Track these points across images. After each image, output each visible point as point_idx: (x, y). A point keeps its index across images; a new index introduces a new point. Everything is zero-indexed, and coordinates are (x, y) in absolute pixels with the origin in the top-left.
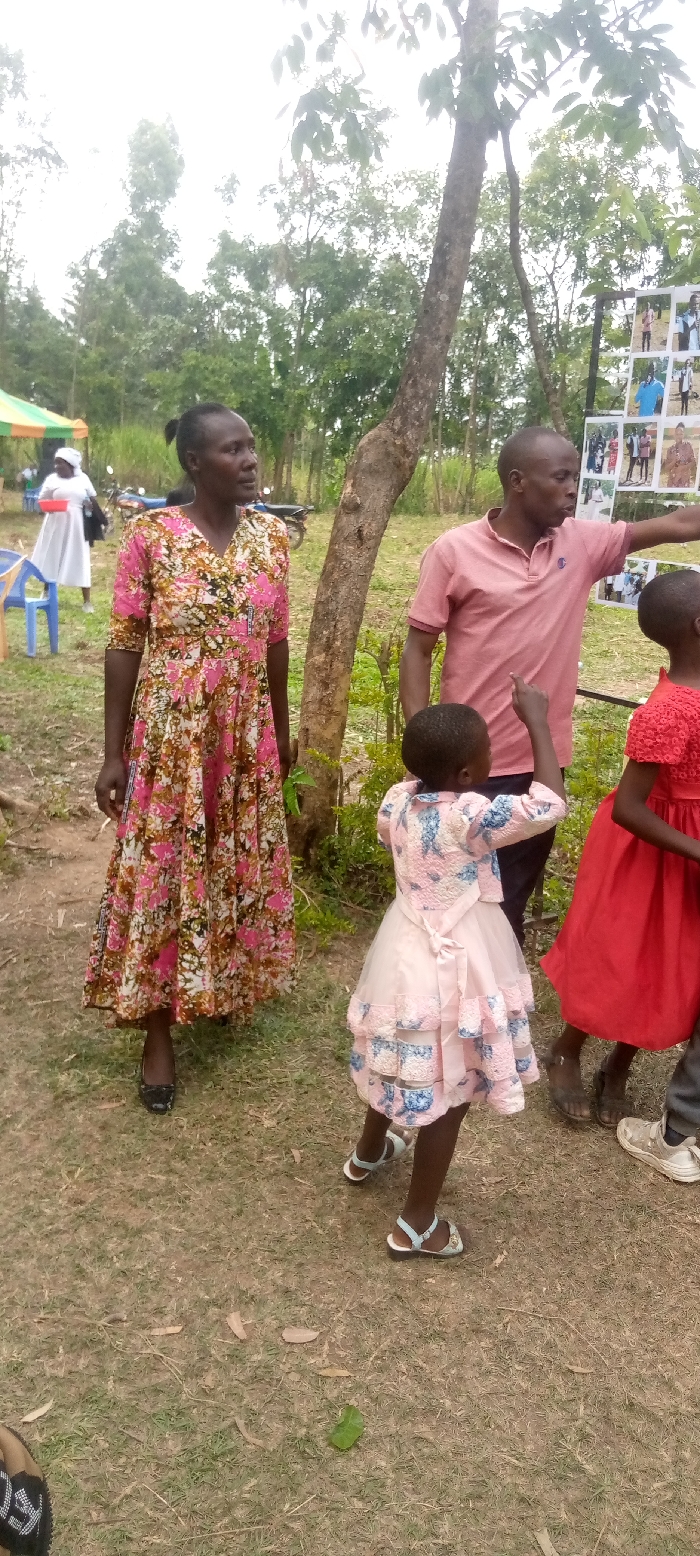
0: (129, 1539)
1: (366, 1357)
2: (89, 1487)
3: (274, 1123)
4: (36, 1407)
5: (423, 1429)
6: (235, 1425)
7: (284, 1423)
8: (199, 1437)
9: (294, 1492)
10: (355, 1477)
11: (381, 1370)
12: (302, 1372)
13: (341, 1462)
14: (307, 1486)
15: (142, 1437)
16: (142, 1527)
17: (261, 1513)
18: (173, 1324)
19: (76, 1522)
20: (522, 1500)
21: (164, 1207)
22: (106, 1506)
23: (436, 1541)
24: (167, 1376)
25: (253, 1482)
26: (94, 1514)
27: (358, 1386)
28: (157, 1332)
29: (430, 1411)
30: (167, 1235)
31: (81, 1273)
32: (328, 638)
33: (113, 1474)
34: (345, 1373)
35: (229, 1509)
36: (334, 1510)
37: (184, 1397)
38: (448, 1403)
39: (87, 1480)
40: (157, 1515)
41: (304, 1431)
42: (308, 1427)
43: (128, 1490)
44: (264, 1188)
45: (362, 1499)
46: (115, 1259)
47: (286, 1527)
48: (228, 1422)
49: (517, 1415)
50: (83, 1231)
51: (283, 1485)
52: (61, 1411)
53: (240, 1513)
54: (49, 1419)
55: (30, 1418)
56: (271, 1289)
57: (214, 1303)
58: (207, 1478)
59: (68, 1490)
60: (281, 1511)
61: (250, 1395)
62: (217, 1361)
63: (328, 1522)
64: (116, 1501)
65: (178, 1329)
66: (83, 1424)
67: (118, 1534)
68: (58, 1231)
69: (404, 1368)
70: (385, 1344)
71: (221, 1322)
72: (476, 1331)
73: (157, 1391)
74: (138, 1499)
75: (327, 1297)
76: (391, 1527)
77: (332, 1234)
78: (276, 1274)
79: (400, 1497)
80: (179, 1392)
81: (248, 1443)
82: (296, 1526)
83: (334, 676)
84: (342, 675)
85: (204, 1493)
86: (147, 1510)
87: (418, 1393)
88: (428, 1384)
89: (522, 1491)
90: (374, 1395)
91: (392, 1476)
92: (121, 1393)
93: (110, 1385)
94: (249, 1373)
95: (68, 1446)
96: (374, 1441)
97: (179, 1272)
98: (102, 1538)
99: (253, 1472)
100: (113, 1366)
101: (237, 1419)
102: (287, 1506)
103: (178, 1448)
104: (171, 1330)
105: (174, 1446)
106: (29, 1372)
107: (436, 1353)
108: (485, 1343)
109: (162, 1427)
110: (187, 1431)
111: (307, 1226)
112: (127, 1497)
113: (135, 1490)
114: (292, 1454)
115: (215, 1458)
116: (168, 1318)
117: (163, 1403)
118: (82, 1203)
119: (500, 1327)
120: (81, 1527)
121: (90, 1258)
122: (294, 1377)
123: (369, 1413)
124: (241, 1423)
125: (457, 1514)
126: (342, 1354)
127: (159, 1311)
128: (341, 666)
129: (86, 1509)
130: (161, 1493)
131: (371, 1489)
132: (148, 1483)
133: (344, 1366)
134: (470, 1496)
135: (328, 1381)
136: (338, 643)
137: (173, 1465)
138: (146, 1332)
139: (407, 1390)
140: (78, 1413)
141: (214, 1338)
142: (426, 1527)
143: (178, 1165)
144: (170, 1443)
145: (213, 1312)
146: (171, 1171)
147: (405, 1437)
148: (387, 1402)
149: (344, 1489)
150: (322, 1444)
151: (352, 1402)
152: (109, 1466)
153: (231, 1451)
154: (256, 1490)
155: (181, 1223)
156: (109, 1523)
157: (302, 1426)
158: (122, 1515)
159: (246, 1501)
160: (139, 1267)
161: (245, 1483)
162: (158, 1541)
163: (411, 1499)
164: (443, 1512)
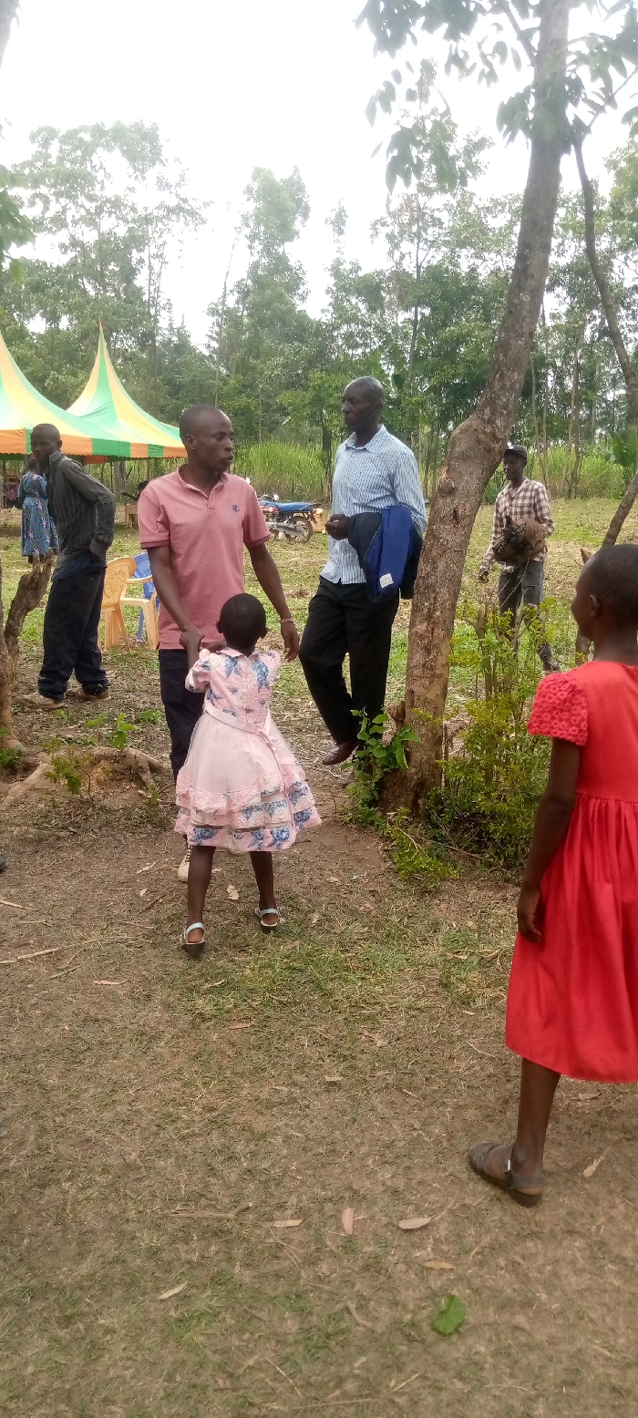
0: (251, 1405)
1: (467, 1252)
2: (217, 1358)
3: (386, 1042)
4: (172, 1287)
5: (520, 1320)
6: (347, 1309)
7: (391, 1308)
8: (315, 1319)
9: (400, 1370)
10: (457, 1360)
11: (481, 1264)
12: (408, 1264)
13: (443, 1346)
14: (411, 1367)
15: (263, 1315)
16: (261, 1394)
17: (370, 1387)
18: (292, 1217)
19: (205, 1388)
20: (614, 1389)
21: (286, 1114)
22: (231, 1375)
24: (286, 1264)
25: (363, 1359)
26: (220, 1382)
27: (460, 1278)
28: (278, 1224)
29: (527, 1303)
30: (287, 1139)
31: (212, 1170)
32: (429, 609)
33: (238, 1348)
34: (447, 1266)
35: (340, 1382)
36: (437, 1388)
37: (302, 1282)
38: (544, 1296)
39: (215, 1352)
40: (277, 1385)
41: (409, 1317)
42: (413, 1312)
43: (251, 1362)
44: (376, 1100)
45: (462, 1379)
46: (243, 1159)
47: (392, 1401)
48: (339, 1306)
49: (609, 1310)
50: (215, 1134)
51: (390, 1363)
52: (194, 1291)
53: (350, 1386)
54: (183, 1298)
55: (165, 1296)
56: (381, 1188)
57: (330, 1200)
58: (321, 1354)
59: (198, 1359)
60: (388, 1387)
61: (361, 1283)
62: (332, 1251)
63: (430, 1399)
64: (240, 1371)
65: (297, 1222)
66: (212, 1303)
67: (241, 1400)
68: (194, 1135)
69: (502, 1262)
70: (486, 1240)
71: (337, 1218)
72: (570, 1232)
73: (278, 1276)
74: (258, 1369)
75: (432, 1197)
76: (489, 1407)
77: (438, 1142)
78: (386, 1175)
79: (498, 1380)
80: (298, 1278)
81: (358, 1324)
82: (402, 1401)
83: (435, 643)
84: (443, 641)
85: (318, 1367)
86: (267, 1380)
87: (516, 1286)
88: (526, 1279)
89: (614, 1381)
90: (474, 1287)
91: (490, 1360)
92: (247, 1276)
93: (237, 1270)
94: (360, 1263)
95: (199, 1321)
96: (475, 1328)
97: (298, 1171)
98: (227, 1403)
99: (362, 1351)
100: (239, 1252)
101: (349, 1303)
102: (393, 1383)
103: (296, 1327)
104: (291, 1223)
105: (292, 1325)
106: (165, 1256)
107: (533, 1250)
108: (579, 1243)
109: (282, 1308)
110: (303, 1313)
111: (415, 1134)
112: (249, 1367)
113: (257, 1362)
114: (397, 1338)
115: (328, 1336)
116: (289, 1212)
117: (283, 1286)
118: (213, 1109)
119: (594, 1229)
120: (210, 1393)
121: (221, 1158)
122: (402, 1267)
123: (470, 1302)
124: (352, 1306)
125: (551, 1399)
126: (445, 1248)
127: (281, 1206)
128: (442, 633)
129: (213, 1376)
130: (280, 1366)
131: (471, 1370)
132: (269, 1357)
133: (447, 1259)
134: (564, 1383)
135: (433, 1273)
136: (438, 613)
137: (291, 1339)
138: (269, 1224)
139: (506, 1283)
140: (209, 1293)
141: (329, 1231)
142: (522, 1409)
143: (300, 1078)
144: (289, 1322)
145: (329, 1207)
146: (295, 1084)
147: (503, 1326)
148: (487, 1293)
149: (445, 1369)
150: (426, 1328)
151: (455, 1292)
152: (235, 1341)
153: (343, 1332)
154: (365, 1367)
155: (301, 1129)
156: (233, 1390)
157: (408, 1311)
158: (246, 1383)
159: (356, 1377)
160: (264, 1166)
161: (355, 1360)
162: (277, 1408)
163: (508, 1383)
164: (538, 1396)
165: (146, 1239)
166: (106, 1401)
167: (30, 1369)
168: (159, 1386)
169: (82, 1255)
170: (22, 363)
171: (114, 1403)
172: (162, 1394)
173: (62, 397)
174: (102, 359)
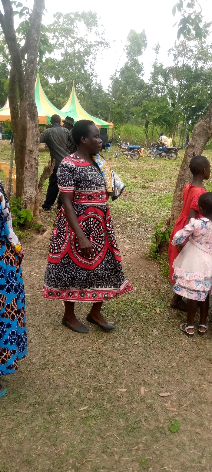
0: (108, 448)
1: (182, 406)
2: (97, 431)
3: (158, 333)
4: (84, 407)
5: (198, 430)
6: (141, 420)
7: (156, 422)
8: (130, 422)
9: (157, 442)
10: (176, 441)
11: (186, 411)
12: (162, 407)
13: (172, 436)
14: (161, 442)
15: (113, 419)
16: (112, 445)
17: (147, 447)
18: (124, 388)
19: (93, 440)
21: (124, 353)
22: (102, 438)
23: (201, 465)
24: (122, 403)
25: (145, 437)
26: (98, 439)
27: (179, 414)
28: (119, 389)
29: (201, 425)
30: (124, 362)
31: (98, 370)
33: (104, 429)
34: (175, 410)
35: (138, 444)
36: (170, 450)
37: (126, 410)
38: (207, 424)
39: (97, 429)
40: (117, 443)
41: (161, 425)
42: (163, 424)
43: (108, 434)
44: (153, 351)
45: (178, 448)
46: (108, 367)
47: (154, 452)
48: (139, 419)
50: (100, 357)
51: (154, 440)
52: (91, 408)
53: (141, 446)
54: (87, 410)
55: (81, 409)
56: (154, 382)
57: (137, 383)
58: (131, 434)
59: (91, 431)
60: (153, 447)
61: (146, 412)
62: (136, 400)
63: (167, 453)
64: (105, 436)
65: (126, 390)
66: (97, 413)
67: (105, 446)
68: (93, 357)
69: (194, 411)
70: (188, 403)
71: (139, 390)
73: (118, 407)
74: (111, 437)
75: (171, 386)
76: (186, 458)
77: (173, 367)
78: (156, 377)
79: (190, 450)
80: (125, 408)
81: (144, 426)
82: (157, 453)
85: (130, 438)
86: (114, 441)
87: (198, 419)
88: (201, 417)
90: (184, 418)
91: (188, 443)
92: (108, 406)
93: (105, 403)
94: (146, 405)
95: (92, 419)
96: (183, 431)
97: (127, 373)
98: (100, 446)
99: (145, 435)
100: (106, 398)
101: (142, 418)
102: (155, 446)
103: (124, 424)
104: (123, 390)
105: (122, 423)
106: (82, 396)
107: (204, 408)
109: (119, 417)
110: (126, 420)
111: (166, 365)
112: (108, 436)
113: (110, 434)
114: (157, 431)
115: (134, 429)
116: (123, 386)
117: (120, 411)
118: (100, 349)
120: (95, 443)
121: (101, 366)
122: (160, 408)
123: (182, 423)
124: (143, 420)
125: (208, 458)
126: (175, 404)
127: (121, 384)
129: (96, 437)
130: (118, 436)
131: (181, 445)
132: (115, 433)
133: (175, 408)
135: (170, 411)
137: (122, 428)
138: (116, 389)
139: (194, 417)
140: (95, 410)
141: (136, 394)
142: (198, 460)
143: (128, 342)
145: (136, 386)
146: (126, 343)
147: (193, 432)
148: (188, 420)
149: (172, 444)
150: (167, 429)
151: (177, 419)
152: (103, 426)
153: (139, 428)
154: (147, 441)
155: (128, 358)
156: (102, 443)
157: (161, 423)
158: (106, 441)
159: (143, 443)
160: (115, 370)
161: (143, 438)
162: (116, 450)
163: (194, 451)
164: (204, 456)
165: (76, 390)
166: (61, 441)
167: (37, 428)
168: (78, 438)
169: (55, 393)
170: (46, 93)
171: (64, 442)
172: (79, 441)
173: (59, 106)
174: (73, 93)
